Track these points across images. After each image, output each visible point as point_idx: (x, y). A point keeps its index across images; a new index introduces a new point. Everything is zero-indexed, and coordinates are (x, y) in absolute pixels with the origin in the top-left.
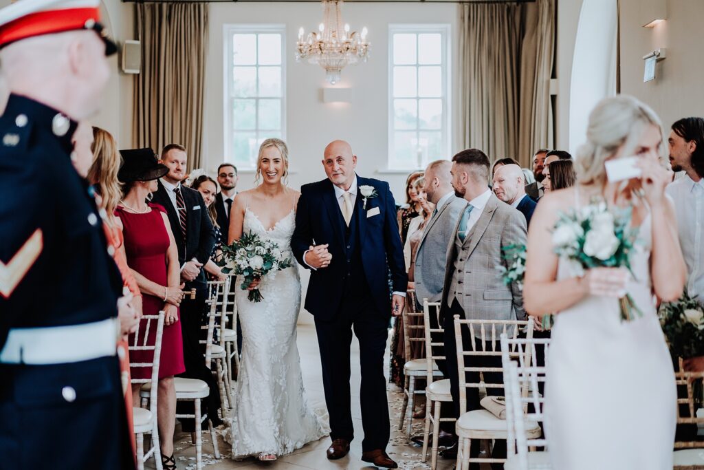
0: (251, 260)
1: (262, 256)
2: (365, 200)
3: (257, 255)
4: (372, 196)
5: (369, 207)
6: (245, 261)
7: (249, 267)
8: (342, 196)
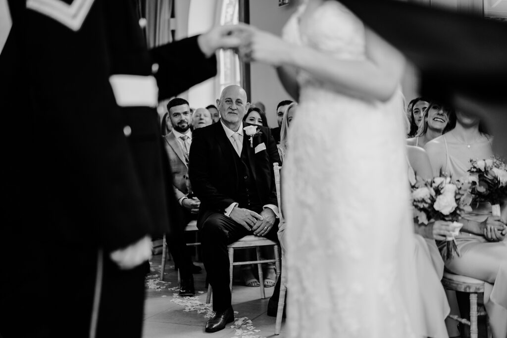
4: (256, 134)
8: (232, 136)
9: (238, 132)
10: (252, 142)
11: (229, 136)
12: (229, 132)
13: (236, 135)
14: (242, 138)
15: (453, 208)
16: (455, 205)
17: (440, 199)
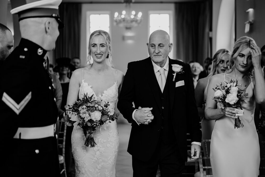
0: (92, 114)
1: (100, 111)
2: (175, 75)
3: (96, 110)
4: (180, 72)
5: (177, 80)
6: (87, 115)
7: (91, 120)
8: (158, 71)
9: (164, 68)
10: (175, 77)
11: (156, 71)
12: (156, 68)
13: (161, 70)
14: (167, 73)
15: (236, 101)
16: (237, 99)
17: (229, 96)
